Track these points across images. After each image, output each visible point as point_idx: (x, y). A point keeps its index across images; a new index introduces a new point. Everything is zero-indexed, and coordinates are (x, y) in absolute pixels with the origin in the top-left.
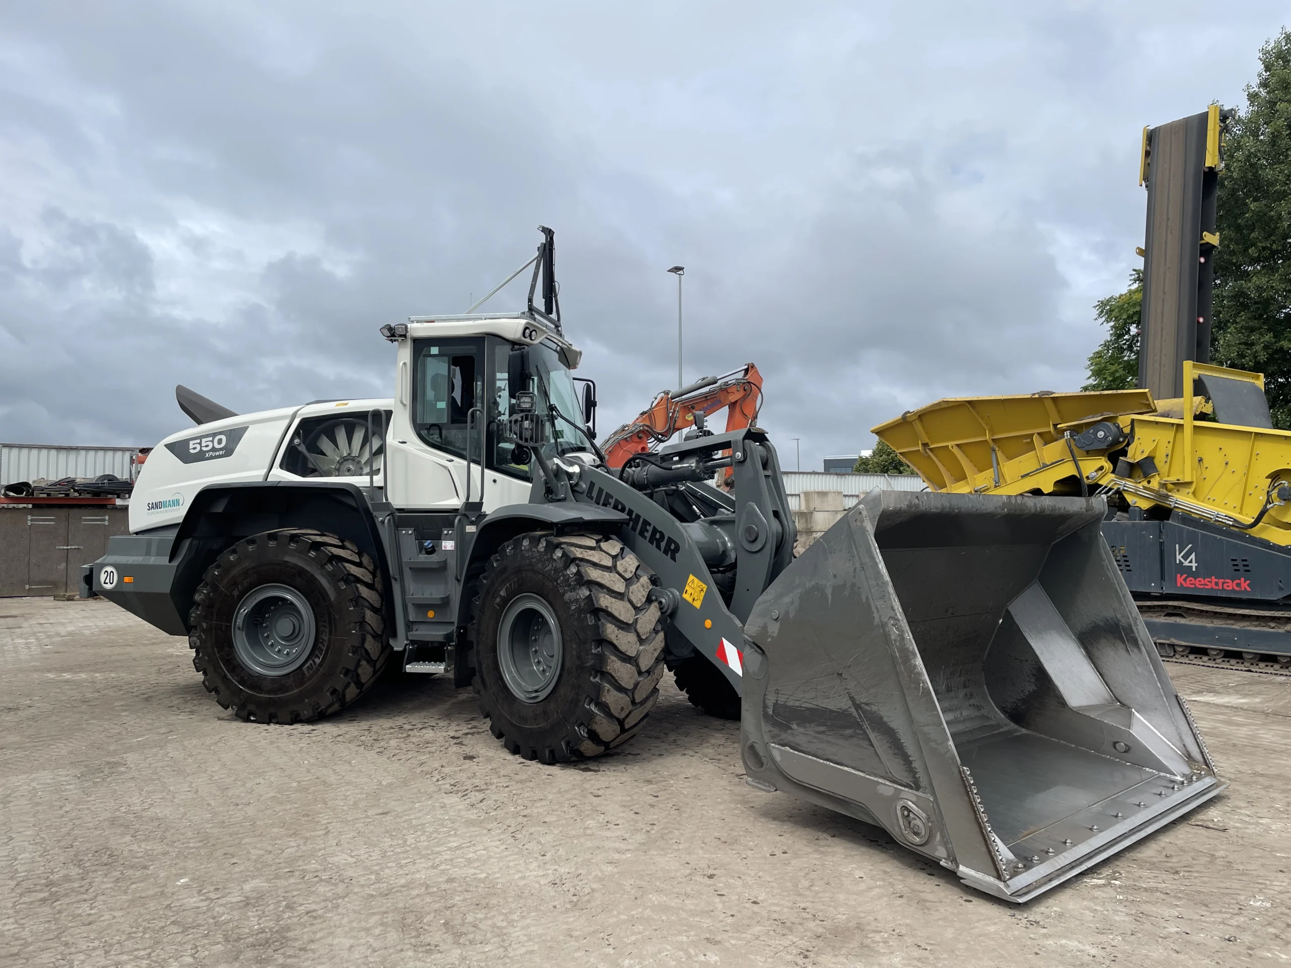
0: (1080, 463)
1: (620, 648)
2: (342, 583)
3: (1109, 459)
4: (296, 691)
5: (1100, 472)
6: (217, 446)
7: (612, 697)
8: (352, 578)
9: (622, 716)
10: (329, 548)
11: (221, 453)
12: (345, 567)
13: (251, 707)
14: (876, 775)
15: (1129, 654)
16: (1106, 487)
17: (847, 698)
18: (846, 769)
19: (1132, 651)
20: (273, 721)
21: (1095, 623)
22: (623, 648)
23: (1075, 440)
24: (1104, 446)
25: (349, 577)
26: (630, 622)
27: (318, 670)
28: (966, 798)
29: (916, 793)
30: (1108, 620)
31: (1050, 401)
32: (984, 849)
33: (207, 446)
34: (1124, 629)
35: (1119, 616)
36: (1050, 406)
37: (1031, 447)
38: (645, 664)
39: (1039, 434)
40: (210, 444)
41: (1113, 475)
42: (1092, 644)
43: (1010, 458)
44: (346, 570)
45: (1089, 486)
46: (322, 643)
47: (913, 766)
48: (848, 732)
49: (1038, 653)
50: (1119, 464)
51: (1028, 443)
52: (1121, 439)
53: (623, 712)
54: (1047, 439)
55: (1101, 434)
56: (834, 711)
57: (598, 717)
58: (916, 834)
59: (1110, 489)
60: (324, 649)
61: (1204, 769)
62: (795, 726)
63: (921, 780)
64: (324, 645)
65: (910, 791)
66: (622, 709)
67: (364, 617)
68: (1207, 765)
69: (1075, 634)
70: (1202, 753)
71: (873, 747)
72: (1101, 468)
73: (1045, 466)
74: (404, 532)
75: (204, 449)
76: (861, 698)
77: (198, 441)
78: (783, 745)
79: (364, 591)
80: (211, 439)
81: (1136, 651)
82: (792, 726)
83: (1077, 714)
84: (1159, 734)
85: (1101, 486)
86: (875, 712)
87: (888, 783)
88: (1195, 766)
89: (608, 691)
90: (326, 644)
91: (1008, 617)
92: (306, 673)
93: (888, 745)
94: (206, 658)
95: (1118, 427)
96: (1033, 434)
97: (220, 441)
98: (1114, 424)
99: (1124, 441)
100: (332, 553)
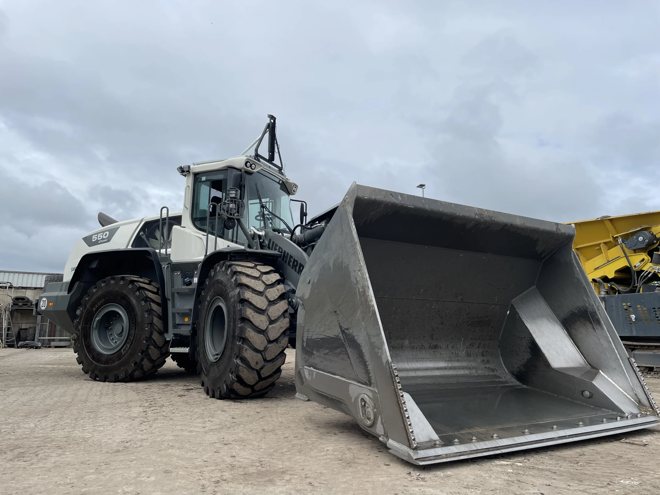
0: (630, 258)
1: (254, 323)
2: (143, 302)
3: (648, 255)
4: (117, 363)
5: (643, 263)
6: (104, 237)
7: (248, 354)
8: (149, 300)
9: (258, 367)
10: (139, 283)
11: (106, 240)
12: (145, 293)
13: (97, 372)
14: (350, 379)
15: (595, 331)
16: (647, 271)
17: (338, 327)
18: (337, 377)
19: (597, 328)
20: (107, 380)
21: (572, 311)
22: (256, 324)
23: (625, 244)
24: (643, 246)
25: (147, 298)
26: (264, 309)
27: (128, 350)
28: (393, 387)
29: (369, 388)
30: (580, 308)
31: (608, 221)
32: (402, 425)
33: (100, 237)
34: (591, 314)
35: (587, 305)
36: (608, 224)
37: (600, 251)
38: (273, 335)
39: (604, 243)
40: (101, 236)
41: (651, 264)
42: (571, 326)
43: (588, 259)
44: (146, 295)
45: (637, 272)
46: (131, 336)
47: (368, 369)
48: (338, 351)
49: (531, 331)
50: (654, 256)
51: (598, 249)
52: (655, 242)
53: (258, 365)
54: (609, 245)
55: (641, 239)
56: (332, 338)
57: (240, 367)
58: (369, 419)
59: (650, 273)
60: (132, 339)
61: (649, 411)
62: (315, 352)
63: (372, 378)
64: (132, 337)
65: (367, 387)
66: (257, 363)
67: (152, 321)
68: (652, 408)
69: (560, 320)
70: (648, 399)
71: (349, 359)
72: (643, 260)
73: (609, 261)
74: (176, 274)
75: (99, 239)
76: (344, 326)
77: (97, 235)
78: (310, 367)
79: (154, 307)
80: (102, 234)
81: (599, 328)
82: (314, 352)
83: (559, 373)
84: (618, 387)
85: (644, 271)
86: (351, 334)
87: (356, 383)
88: (643, 409)
89: (246, 350)
90: (133, 336)
91: (513, 310)
92: (123, 352)
93: (357, 355)
94: (79, 345)
95: (652, 234)
96: (600, 244)
97: (106, 234)
98: (650, 232)
99: (657, 243)
100: (139, 286)
